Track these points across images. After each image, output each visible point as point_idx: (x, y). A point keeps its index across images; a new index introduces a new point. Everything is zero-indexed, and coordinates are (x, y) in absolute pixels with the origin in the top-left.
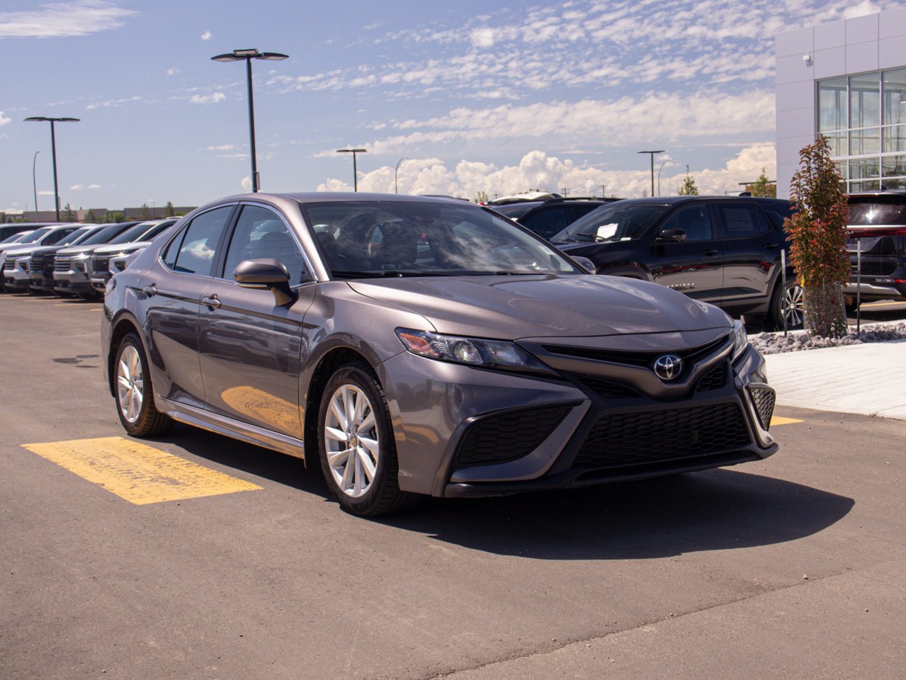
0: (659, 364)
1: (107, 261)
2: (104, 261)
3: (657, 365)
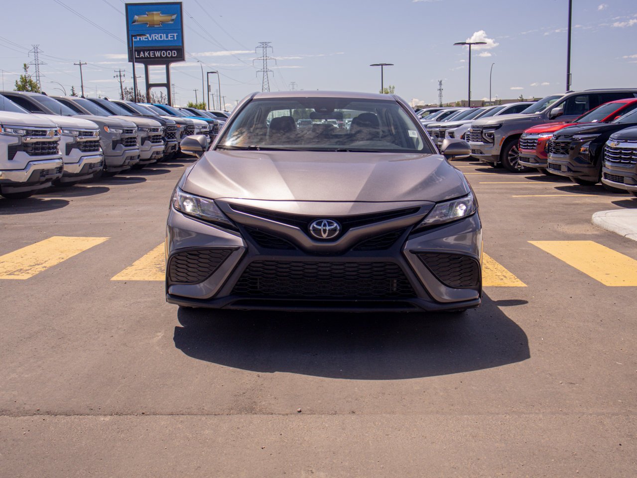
0: (315, 226)
1: (444, 132)
2: (443, 131)
3: (314, 227)
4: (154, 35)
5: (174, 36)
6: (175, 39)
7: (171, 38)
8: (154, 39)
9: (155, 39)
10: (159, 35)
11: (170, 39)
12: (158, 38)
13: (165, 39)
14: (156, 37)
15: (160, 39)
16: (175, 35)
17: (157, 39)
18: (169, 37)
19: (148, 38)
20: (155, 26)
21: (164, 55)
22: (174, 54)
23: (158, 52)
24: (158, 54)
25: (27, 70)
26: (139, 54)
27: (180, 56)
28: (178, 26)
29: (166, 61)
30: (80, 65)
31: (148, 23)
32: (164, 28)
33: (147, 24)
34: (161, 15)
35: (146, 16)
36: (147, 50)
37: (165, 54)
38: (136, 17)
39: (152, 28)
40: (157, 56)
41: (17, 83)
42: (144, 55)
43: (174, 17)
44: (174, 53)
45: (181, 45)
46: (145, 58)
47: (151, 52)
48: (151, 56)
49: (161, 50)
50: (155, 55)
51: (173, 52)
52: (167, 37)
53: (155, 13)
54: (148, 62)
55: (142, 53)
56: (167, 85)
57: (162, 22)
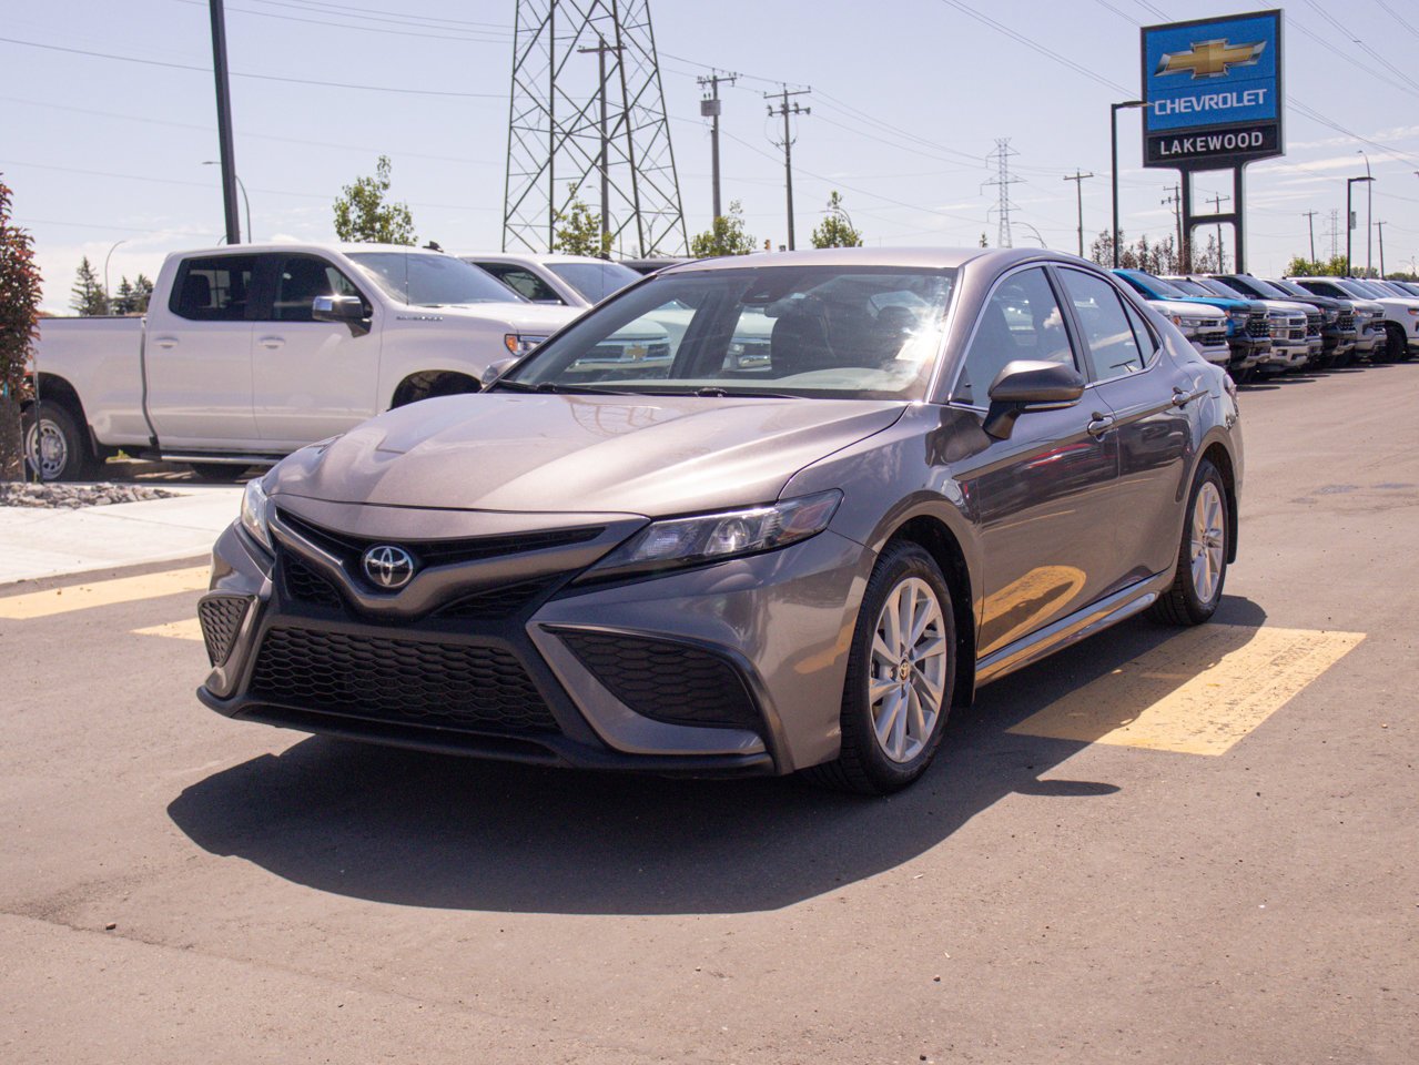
0: (371, 558)
3: (369, 561)
4: (1207, 97)
5: (1257, 95)
6: (1261, 102)
7: (1249, 101)
8: (1207, 107)
9: (1210, 106)
10: (1221, 96)
11: (1246, 103)
12: (1217, 104)
13: (1235, 105)
14: (1212, 103)
15: (1221, 106)
16: (1261, 92)
17: (1215, 107)
18: (1246, 97)
19: (1192, 107)
20: (1212, 75)
21: (1230, 144)
22: (1257, 141)
23: (1215, 138)
24: (1215, 143)
25: (839, 204)
26: (1168, 148)
27: (1271, 143)
28: (1269, 72)
29: (1235, 160)
30: (1079, 178)
31: (1195, 68)
32: (1235, 78)
33: (1192, 71)
34: (1226, 47)
35: (1190, 52)
36: (1188, 137)
37: (1231, 142)
38: (1166, 59)
39: (1201, 81)
40: (1212, 148)
41: (815, 236)
42: (1182, 148)
43: (1259, 48)
44: (1257, 137)
45: (1273, 115)
46: (1183, 155)
47: (1199, 139)
48: (1199, 149)
49: (1224, 133)
50: (1207, 146)
51: (1253, 134)
52: (1240, 99)
53: (1211, 42)
54: (1189, 164)
55: (1176, 142)
56: (1236, 219)
57: (1230, 64)
